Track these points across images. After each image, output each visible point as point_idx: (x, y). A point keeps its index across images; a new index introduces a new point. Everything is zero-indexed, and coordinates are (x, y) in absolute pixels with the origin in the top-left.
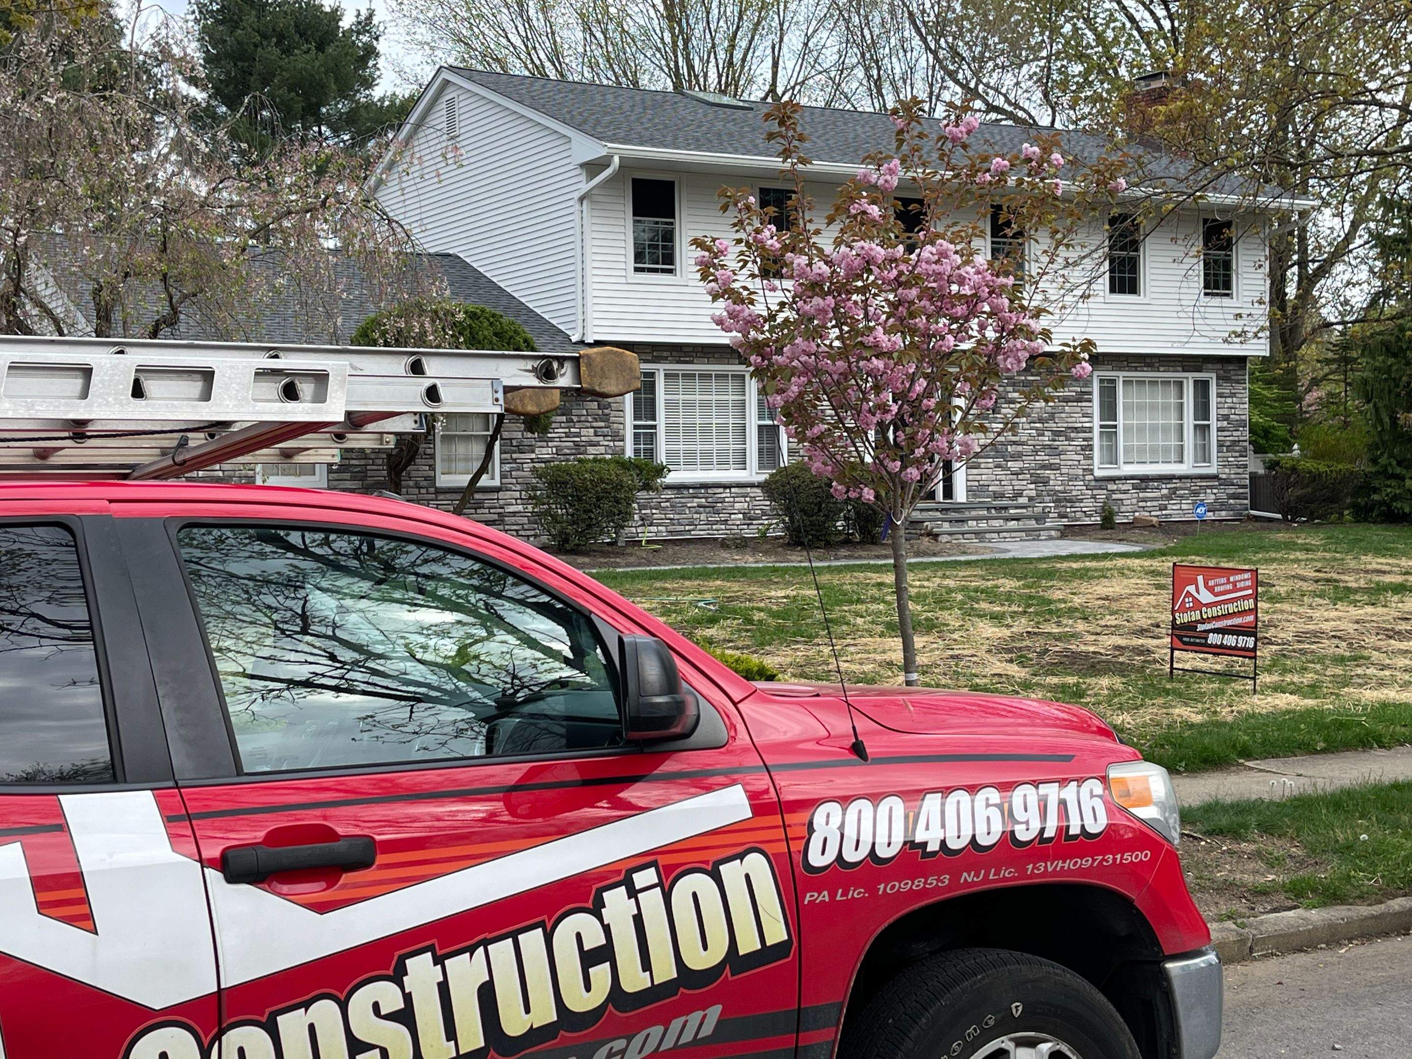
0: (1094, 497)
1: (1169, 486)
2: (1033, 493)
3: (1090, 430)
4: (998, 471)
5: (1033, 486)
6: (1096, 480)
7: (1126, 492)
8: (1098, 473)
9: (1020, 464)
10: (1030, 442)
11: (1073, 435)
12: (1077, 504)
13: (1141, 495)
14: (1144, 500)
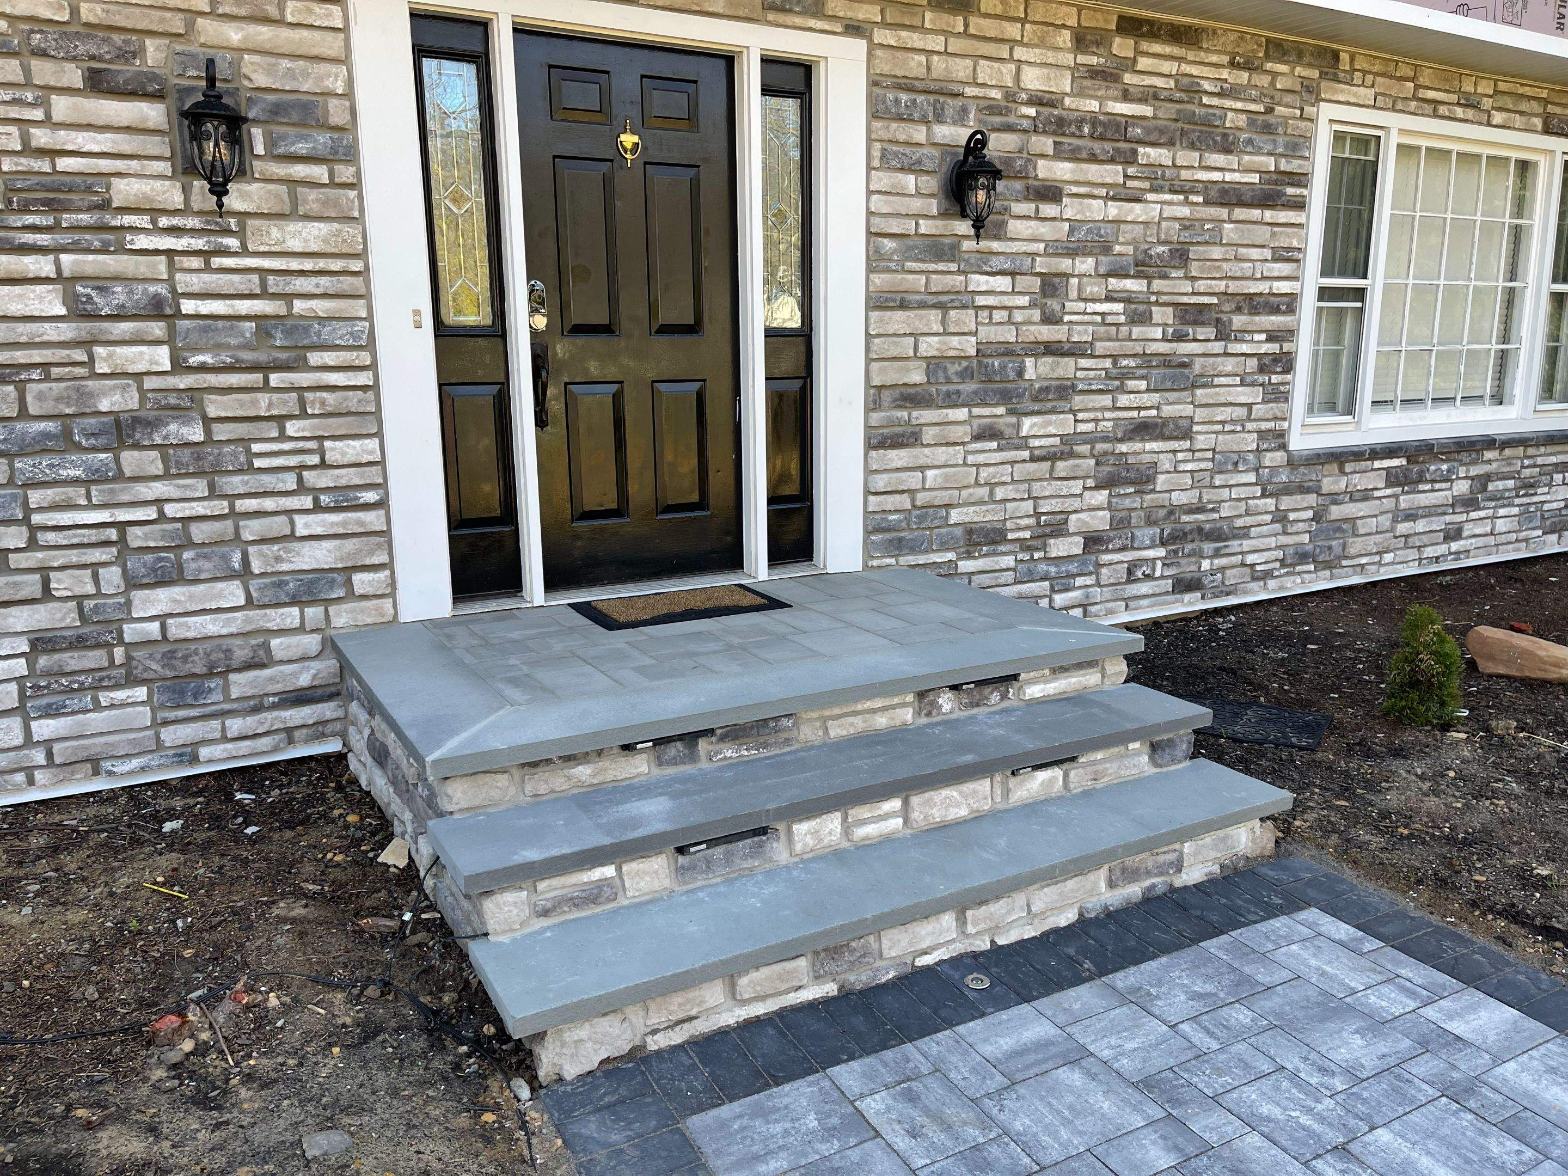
0: (1280, 517)
1: (1475, 471)
2: (1100, 521)
3: (1289, 304)
4: (988, 451)
5: (1101, 497)
6: (1293, 463)
7: (1366, 495)
8: (1299, 442)
9: (1061, 424)
10: (1100, 347)
11: (1238, 321)
12: (1234, 545)
13: (1405, 501)
14: (1411, 516)
